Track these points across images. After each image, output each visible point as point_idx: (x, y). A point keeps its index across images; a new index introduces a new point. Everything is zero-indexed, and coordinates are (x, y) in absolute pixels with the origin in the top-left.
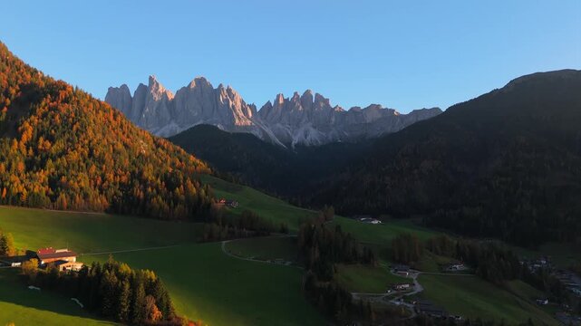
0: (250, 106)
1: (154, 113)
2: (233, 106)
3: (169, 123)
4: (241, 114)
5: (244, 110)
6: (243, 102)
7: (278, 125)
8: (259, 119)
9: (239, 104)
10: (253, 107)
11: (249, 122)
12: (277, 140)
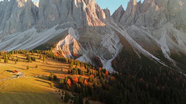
0: (104, 11)
1: (18, 20)
2: (87, 9)
3: (31, 28)
4: (95, 17)
5: (98, 13)
6: (97, 6)
7: (134, 27)
8: (113, 22)
9: (93, 8)
10: (107, 11)
11: (103, 24)
12: (139, 47)
